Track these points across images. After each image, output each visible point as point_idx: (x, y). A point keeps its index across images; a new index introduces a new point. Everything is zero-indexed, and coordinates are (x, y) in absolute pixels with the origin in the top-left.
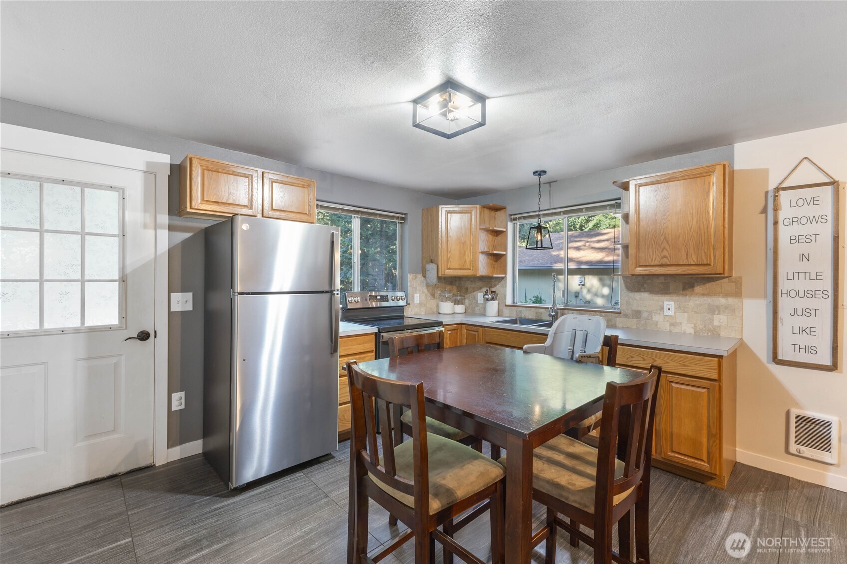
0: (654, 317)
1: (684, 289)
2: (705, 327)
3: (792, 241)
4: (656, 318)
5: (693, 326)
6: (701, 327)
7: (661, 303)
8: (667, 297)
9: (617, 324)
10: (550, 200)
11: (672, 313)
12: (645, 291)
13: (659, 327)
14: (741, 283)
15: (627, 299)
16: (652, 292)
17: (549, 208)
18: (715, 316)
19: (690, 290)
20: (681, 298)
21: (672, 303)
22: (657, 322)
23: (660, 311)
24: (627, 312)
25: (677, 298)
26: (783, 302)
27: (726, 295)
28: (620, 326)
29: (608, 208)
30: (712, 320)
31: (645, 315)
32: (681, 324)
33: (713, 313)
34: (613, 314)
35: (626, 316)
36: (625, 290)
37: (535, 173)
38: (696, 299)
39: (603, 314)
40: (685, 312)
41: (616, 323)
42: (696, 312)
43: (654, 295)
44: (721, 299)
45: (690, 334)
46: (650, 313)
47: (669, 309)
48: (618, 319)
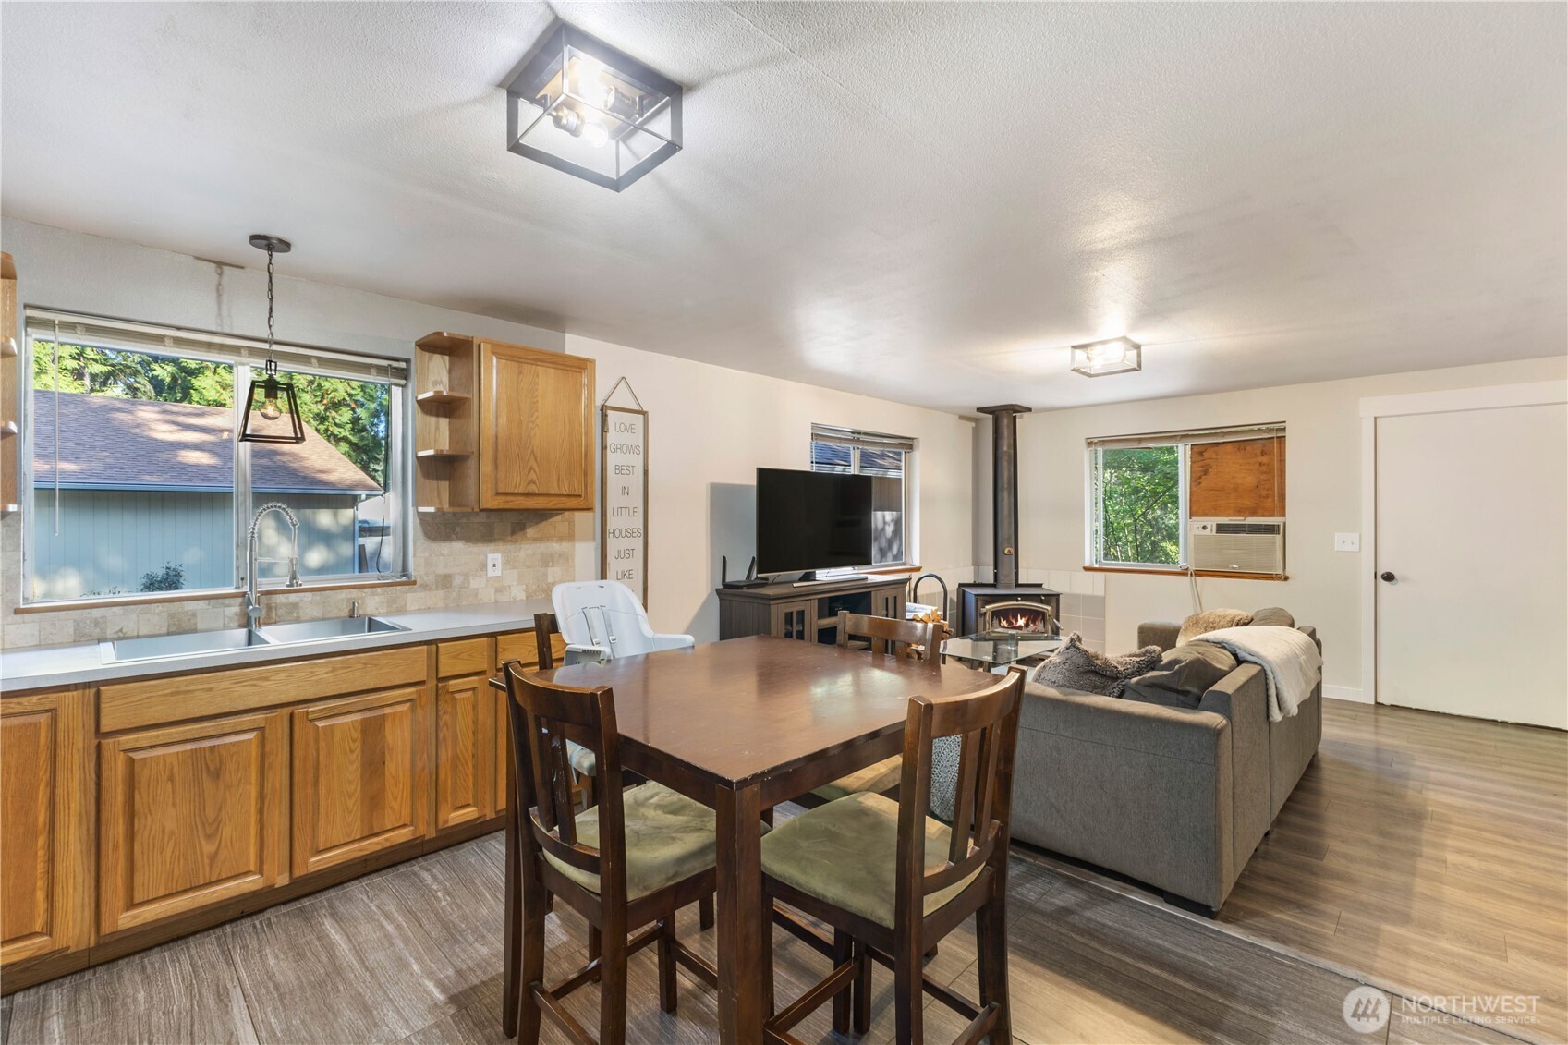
0: (472, 581)
1: (513, 533)
2: (538, 586)
3: (618, 472)
4: (475, 583)
5: (524, 587)
6: (534, 587)
7: (482, 557)
8: (492, 546)
9: (409, 605)
10: (220, 308)
11: (498, 572)
12: (458, 538)
13: (480, 596)
14: (573, 521)
15: (427, 554)
16: (469, 538)
17: (219, 330)
18: (549, 569)
19: (521, 533)
20: (510, 547)
21: (498, 556)
22: (477, 589)
23: (481, 570)
24: (426, 579)
25: (504, 547)
26: (610, 541)
27: (561, 539)
28: (413, 608)
29: (373, 370)
30: (545, 575)
31: (457, 581)
32: (510, 587)
33: (547, 566)
34: (399, 587)
35: (425, 587)
36: (422, 540)
37: (256, 239)
38: (528, 546)
39: (379, 590)
40: (514, 568)
41: (405, 605)
42: (528, 567)
43: (471, 544)
44: (555, 544)
45: (522, 600)
46: (466, 575)
47: (494, 566)
48: (409, 595)
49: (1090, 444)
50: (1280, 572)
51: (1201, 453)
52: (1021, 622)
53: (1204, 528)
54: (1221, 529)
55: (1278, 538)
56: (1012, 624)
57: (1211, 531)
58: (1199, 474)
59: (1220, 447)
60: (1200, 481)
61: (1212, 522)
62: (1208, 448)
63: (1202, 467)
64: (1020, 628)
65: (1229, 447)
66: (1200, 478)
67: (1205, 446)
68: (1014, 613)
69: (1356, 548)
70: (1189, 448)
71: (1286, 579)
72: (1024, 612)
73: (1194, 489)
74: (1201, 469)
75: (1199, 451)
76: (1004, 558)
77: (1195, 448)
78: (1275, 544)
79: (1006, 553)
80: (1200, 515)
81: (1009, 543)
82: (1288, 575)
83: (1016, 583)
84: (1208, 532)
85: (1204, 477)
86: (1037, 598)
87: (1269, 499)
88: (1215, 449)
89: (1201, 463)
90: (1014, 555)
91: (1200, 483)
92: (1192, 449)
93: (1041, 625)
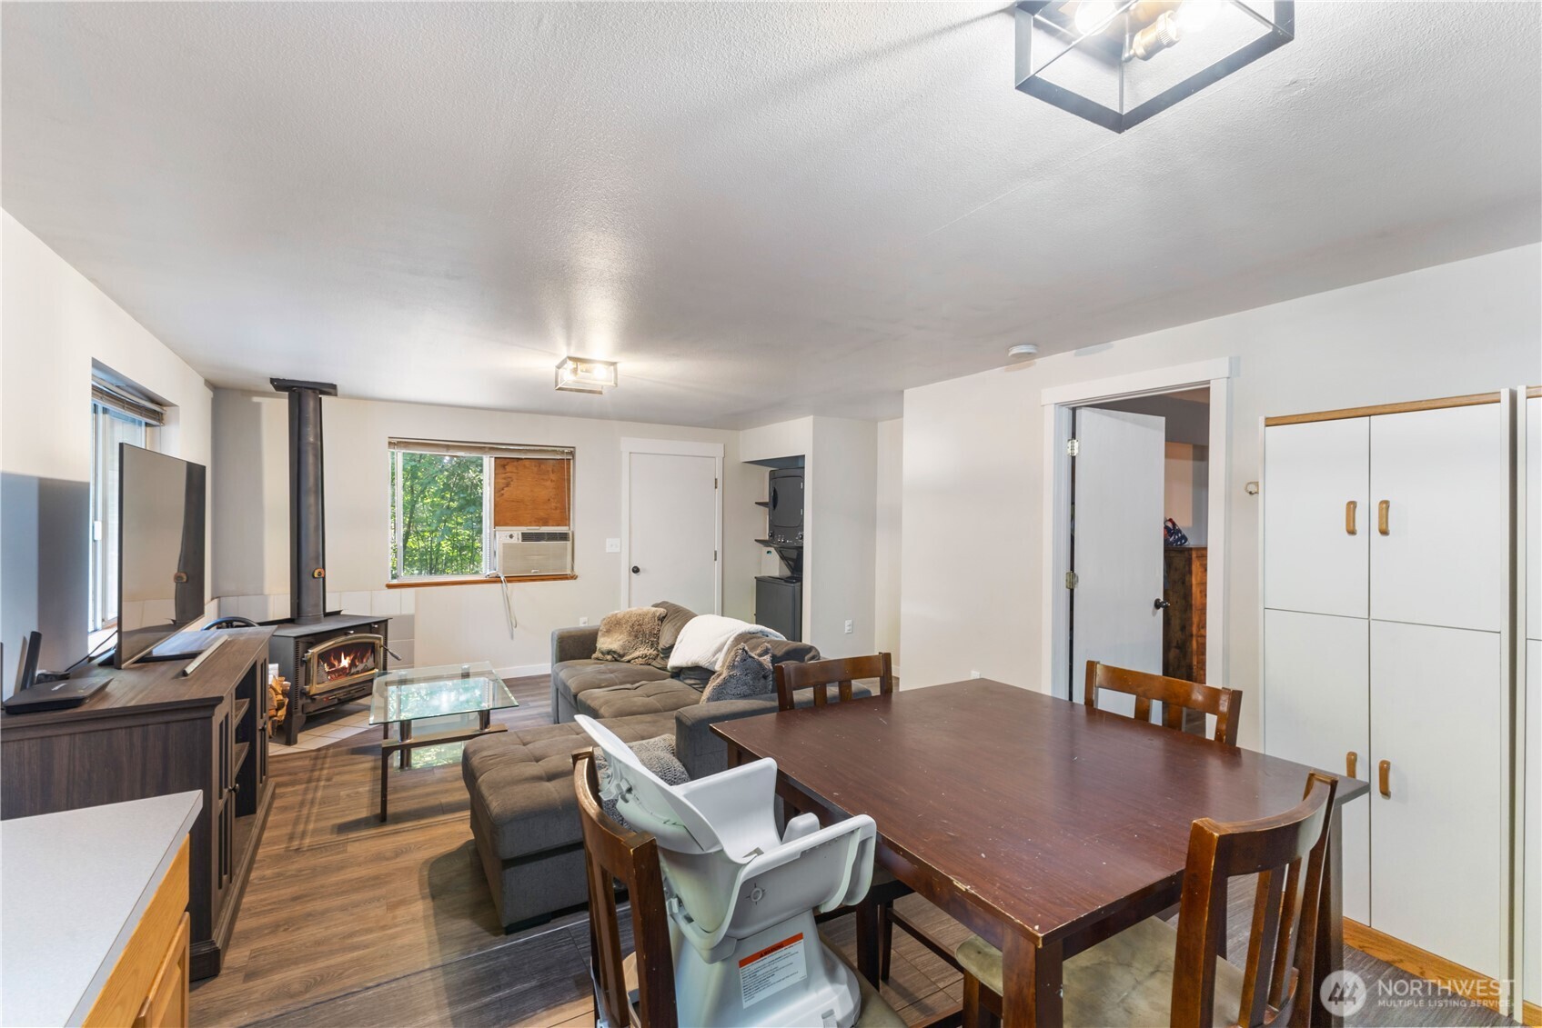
49: (390, 444)
50: (569, 572)
51: (504, 466)
52: (345, 662)
53: (511, 536)
54: (526, 537)
55: (570, 544)
56: (334, 666)
57: (517, 539)
58: (502, 486)
59: (520, 462)
60: (502, 492)
61: (518, 531)
62: (510, 463)
63: (504, 479)
64: (343, 672)
65: (527, 463)
66: (503, 489)
67: (508, 461)
68: (336, 653)
69: (618, 550)
70: (493, 459)
71: (574, 577)
72: (346, 649)
73: (497, 499)
74: (504, 481)
75: (501, 464)
76: (312, 583)
77: (498, 460)
78: (566, 549)
79: (316, 576)
80: (506, 524)
81: (318, 563)
82: (577, 574)
83: (327, 615)
84: (514, 540)
85: (506, 489)
86: (368, 627)
87: (558, 511)
88: (515, 463)
89: (504, 475)
90: (324, 578)
91: (503, 494)
92: (495, 461)
93: (371, 659)
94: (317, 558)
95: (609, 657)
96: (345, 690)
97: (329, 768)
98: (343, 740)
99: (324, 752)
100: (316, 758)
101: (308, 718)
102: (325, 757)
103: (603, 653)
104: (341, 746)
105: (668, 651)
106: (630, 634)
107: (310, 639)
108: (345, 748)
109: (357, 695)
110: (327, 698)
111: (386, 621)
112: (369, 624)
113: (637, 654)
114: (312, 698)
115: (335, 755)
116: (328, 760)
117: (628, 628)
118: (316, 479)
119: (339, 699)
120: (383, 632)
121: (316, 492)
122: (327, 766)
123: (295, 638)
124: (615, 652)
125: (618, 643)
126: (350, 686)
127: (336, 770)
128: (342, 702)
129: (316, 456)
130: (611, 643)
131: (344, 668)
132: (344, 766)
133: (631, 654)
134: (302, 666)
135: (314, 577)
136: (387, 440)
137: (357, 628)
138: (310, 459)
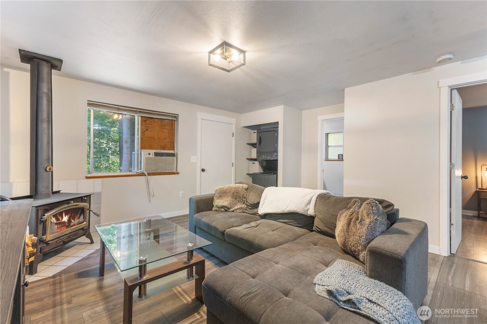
49: (89, 104)
50: (175, 171)
51: (145, 121)
52: (65, 219)
53: (149, 154)
54: (156, 154)
55: (175, 158)
56: (59, 221)
57: (152, 156)
58: (144, 130)
59: (153, 120)
60: (145, 133)
61: (152, 152)
62: (148, 120)
63: (146, 127)
64: (64, 225)
65: (156, 120)
66: (145, 132)
67: (147, 118)
68: (61, 214)
69: (196, 162)
70: (140, 117)
71: (178, 173)
72: (67, 212)
73: (142, 136)
74: (145, 128)
75: (144, 120)
76: (45, 174)
77: (143, 118)
78: (174, 160)
79: (48, 170)
80: (146, 148)
81: (49, 163)
82: (179, 172)
83: (54, 193)
84: (151, 156)
85: (146, 132)
86: (80, 199)
87: (170, 143)
88: (151, 120)
89: (145, 125)
90: (52, 172)
91: (145, 134)
92: (141, 118)
93: (82, 217)
94: (49, 160)
95: (223, 210)
96: (66, 236)
97: (66, 291)
98: (69, 267)
99: (58, 278)
100: (54, 284)
101: (43, 255)
102: (60, 282)
103: (218, 208)
104: (69, 272)
105: (256, 205)
106: (232, 197)
107: (46, 207)
108: (72, 274)
109: (74, 238)
110: (56, 242)
111: (90, 195)
112: (81, 197)
113: (236, 207)
114: (47, 243)
115: (67, 280)
116: (64, 284)
117: (231, 194)
118: (48, 114)
119: (63, 242)
120: (88, 202)
121: (48, 121)
122: (64, 289)
123: (36, 207)
124: (225, 207)
125: (227, 202)
126: (70, 233)
127: (73, 293)
128: (65, 243)
129: (48, 100)
130: (223, 203)
131: (64, 222)
132: (76, 288)
133: (233, 207)
134: (40, 224)
135: (46, 171)
136: (87, 102)
137: (75, 200)
138: (44, 102)
